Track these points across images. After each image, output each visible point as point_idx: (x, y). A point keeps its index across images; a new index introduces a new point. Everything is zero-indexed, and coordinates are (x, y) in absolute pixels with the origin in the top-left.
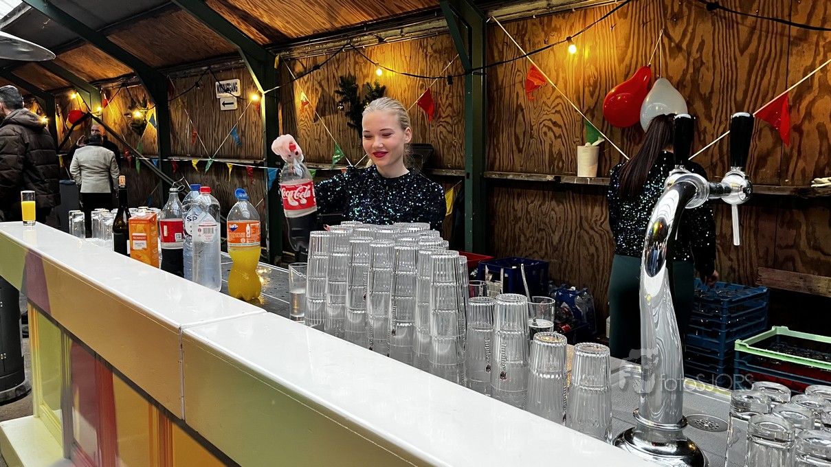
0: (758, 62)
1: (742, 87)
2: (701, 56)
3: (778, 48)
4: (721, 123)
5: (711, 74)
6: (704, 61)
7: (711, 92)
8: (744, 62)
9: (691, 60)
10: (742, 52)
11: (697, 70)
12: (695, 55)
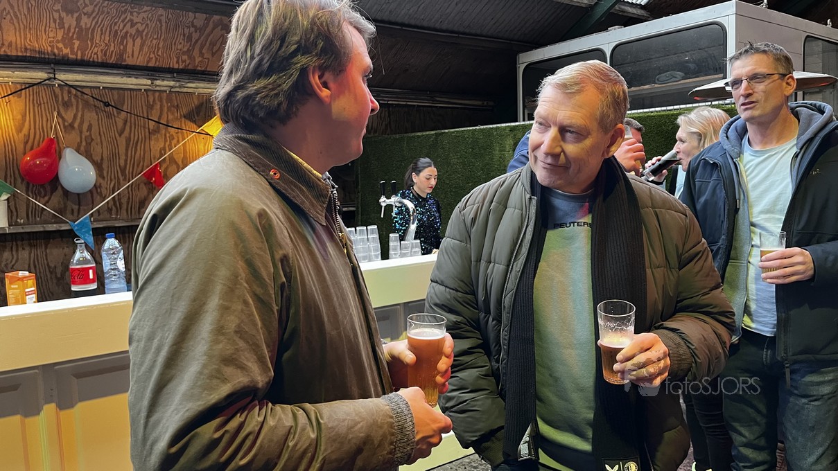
0: (132, 142)
1: (123, 158)
2: (91, 135)
3: (143, 135)
4: (111, 180)
5: (100, 147)
6: (93, 137)
7: (102, 159)
8: (122, 142)
9: (83, 137)
10: (120, 135)
11: (89, 144)
12: (85, 133)
